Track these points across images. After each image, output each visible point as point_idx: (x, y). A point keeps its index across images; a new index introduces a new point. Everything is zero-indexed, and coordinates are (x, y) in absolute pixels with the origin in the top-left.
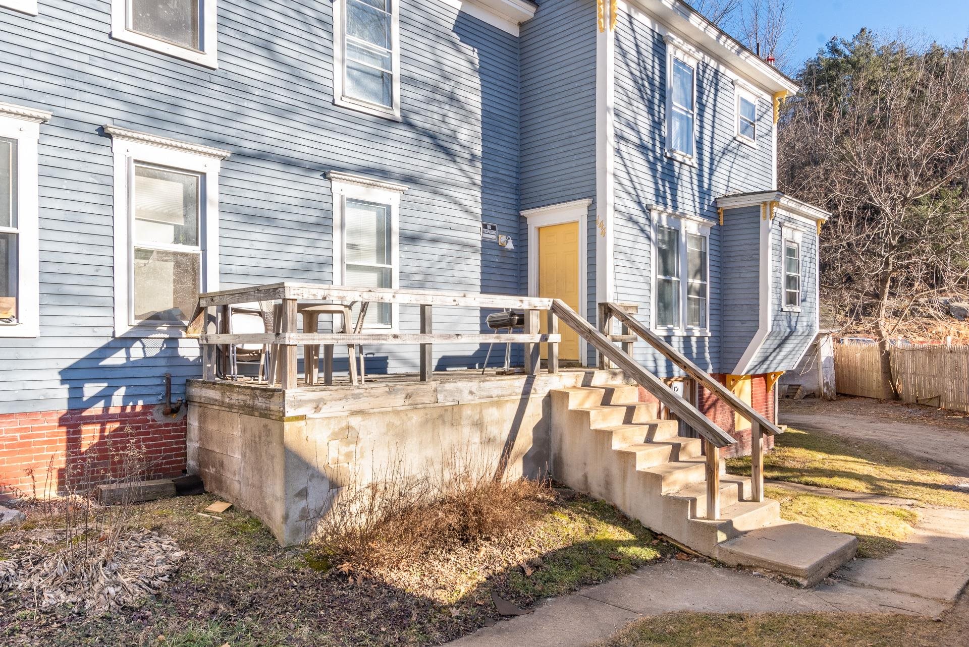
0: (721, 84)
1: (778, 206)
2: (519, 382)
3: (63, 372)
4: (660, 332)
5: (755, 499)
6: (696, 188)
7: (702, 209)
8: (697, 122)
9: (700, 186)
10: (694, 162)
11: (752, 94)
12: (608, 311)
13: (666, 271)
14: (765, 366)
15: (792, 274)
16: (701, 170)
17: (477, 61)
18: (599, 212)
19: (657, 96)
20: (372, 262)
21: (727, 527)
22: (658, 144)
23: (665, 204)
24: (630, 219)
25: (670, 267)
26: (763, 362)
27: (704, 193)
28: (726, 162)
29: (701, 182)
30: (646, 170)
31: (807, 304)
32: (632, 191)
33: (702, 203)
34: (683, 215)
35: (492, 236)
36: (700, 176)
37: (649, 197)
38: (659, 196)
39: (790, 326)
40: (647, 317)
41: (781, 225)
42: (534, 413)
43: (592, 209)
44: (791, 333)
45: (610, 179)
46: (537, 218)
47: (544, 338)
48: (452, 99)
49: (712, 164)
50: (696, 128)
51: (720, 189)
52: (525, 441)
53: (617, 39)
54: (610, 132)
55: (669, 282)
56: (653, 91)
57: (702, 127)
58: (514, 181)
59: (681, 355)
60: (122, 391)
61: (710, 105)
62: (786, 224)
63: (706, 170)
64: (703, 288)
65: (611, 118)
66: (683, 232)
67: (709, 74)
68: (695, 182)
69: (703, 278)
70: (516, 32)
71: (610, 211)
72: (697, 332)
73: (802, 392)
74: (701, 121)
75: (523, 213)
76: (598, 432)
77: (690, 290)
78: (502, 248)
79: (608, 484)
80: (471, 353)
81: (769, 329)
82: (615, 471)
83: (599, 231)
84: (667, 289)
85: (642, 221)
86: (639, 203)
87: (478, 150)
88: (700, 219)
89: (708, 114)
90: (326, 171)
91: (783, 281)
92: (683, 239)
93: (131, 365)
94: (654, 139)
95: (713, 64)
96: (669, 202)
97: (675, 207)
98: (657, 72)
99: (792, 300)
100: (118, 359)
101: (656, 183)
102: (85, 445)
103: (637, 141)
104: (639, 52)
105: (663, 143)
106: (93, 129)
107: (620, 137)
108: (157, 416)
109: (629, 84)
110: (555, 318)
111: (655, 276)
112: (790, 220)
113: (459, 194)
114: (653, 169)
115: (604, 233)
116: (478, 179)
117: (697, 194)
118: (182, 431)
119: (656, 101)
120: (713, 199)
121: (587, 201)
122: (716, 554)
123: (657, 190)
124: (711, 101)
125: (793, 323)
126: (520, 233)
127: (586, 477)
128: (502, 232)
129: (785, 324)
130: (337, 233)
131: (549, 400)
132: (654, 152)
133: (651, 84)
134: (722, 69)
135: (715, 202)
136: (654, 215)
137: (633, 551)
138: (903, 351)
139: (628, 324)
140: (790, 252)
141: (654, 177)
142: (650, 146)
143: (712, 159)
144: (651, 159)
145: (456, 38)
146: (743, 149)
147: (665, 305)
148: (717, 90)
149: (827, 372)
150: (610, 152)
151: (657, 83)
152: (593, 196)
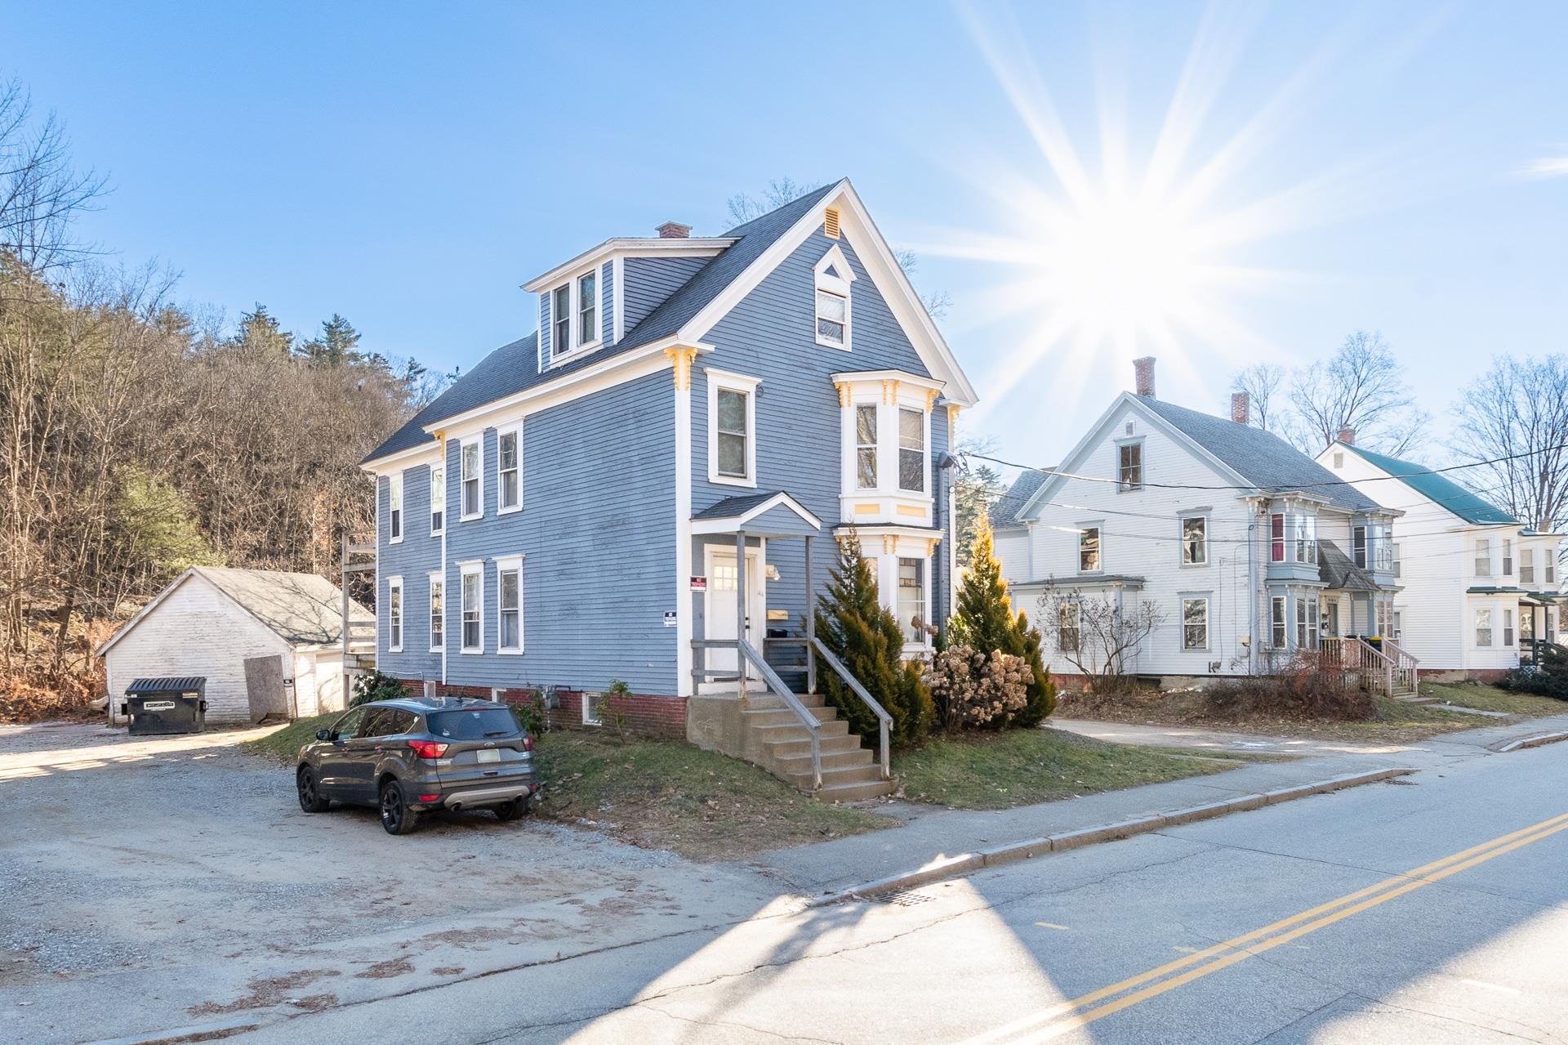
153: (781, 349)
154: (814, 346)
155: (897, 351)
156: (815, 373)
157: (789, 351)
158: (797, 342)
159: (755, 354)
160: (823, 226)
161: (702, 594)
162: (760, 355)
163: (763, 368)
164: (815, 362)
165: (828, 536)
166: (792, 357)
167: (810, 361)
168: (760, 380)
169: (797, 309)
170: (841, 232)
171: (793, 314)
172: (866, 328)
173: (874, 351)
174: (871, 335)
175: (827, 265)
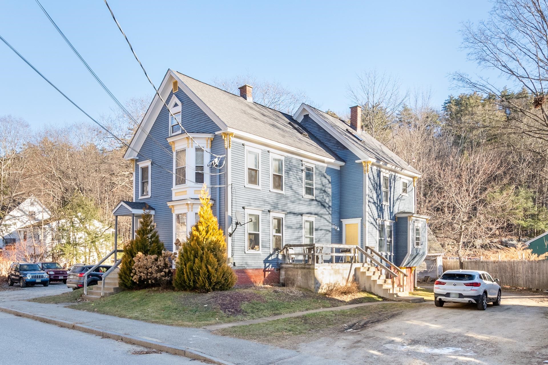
0: (396, 179)
1: (413, 216)
2: (350, 265)
3: (264, 261)
4: (380, 253)
5: (403, 291)
6: (389, 211)
7: (390, 217)
8: (389, 192)
9: (390, 211)
10: (389, 204)
11: (406, 180)
12: (367, 248)
13: (380, 237)
14: (409, 265)
15: (418, 236)
16: (390, 206)
17: (330, 179)
18: (364, 221)
19: (378, 187)
20: (309, 236)
21: (396, 294)
22: (378, 201)
23: (380, 218)
24: (372, 223)
25: (382, 235)
26: (408, 263)
27: (391, 213)
28: (398, 202)
29: (390, 209)
30: (375, 209)
31: (423, 245)
32: (372, 215)
33: (390, 216)
34: (385, 220)
35: (334, 227)
36: (390, 208)
37: (376, 216)
38: (379, 216)
39: (417, 252)
40: (377, 249)
41: (414, 222)
42: (353, 272)
43: (362, 220)
44: (417, 254)
45: (367, 214)
46: (345, 222)
47: (354, 255)
48: (325, 191)
49: (393, 204)
50: (389, 194)
51: (396, 211)
52: (351, 278)
53: (369, 177)
54: (367, 201)
55: (381, 240)
56: (377, 186)
57: (390, 193)
58: (338, 211)
59: (385, 258)
60: (271, 265)
61: (393, 186)
62: (416, 222)
63: (392, 206)
64: (391, 241)
65: (367, 197)
66: (385, 225)
67: (393, 177)
68: (389, 210)
69: (391, 238)
70: (339, 169)
71: (367, 222)
72: (389, 254)
73: (430, 279)
74: (390, 192)
75: (341, 220)
76: (368, 276)
77: (387, 242)
78: (336, 230)
79: (370, 288)
80: (329, 259)
81: (410, 253)
82: (372, 285)
83: (364, 226)
84: (381, 242)
85: (374, 223)
86: (374, 218)
87: (330, 204)
88: (390, 221)
89: (392, 189)
90: (302, 215)
91: (415, 239)
92: (385, 227)
93: (272, 260)
94: (377, 200)
95: (394, 174)
96: (381, 217)
97: (383, 218)
98: (378, 181)
99: (418, 244)
100: (270, 259)
101: (378, 212)
102: (266, 276)
103: (373, 201)
104: (374, 177)
105: (380, 200)
106: (267, 211)
107: (369, 201)
108: (275, 271)
109: (371, 187)
110: (356, 249)
111: (378, 238)
112: (417, 220)
113: (326, 217)
114: (377, 208)
115: (365, 227)
116: (330, 212)
117: (389, 213)
118: (279, 274)
119: (378, 189)
120: (394, 214)
121: (361, 218)
122: (394, 299)
123: (378, 214)
124: (393, 185)
125: (418, 252)
126: (340, 225)
127: (365, 287)
128: (336, 226)
129: (415, 251)
130: (303, 229)
131: (356, 270)
132: (377, 203)
133: (377, 184)
134: (397, 174)
135: (395, 215)
136: (378, 221)
137: (377, 299)
138: (467, 262)
139: (372, 251)
140: (417, 230)
141: (377, 210)
142: (376, 202)
143: (393, 202)
144: (377, 205)
145: (326, 174)
146: (403, 197)
147: (381, 246)
148: (395, 181)
149: (440, 271)
150: (367, 206)
151: (378, 184)
152: (362, 217)
160: (172, 90)
162: (152, 151)
163: (153, 155)
166: (162, 146)
168: (151, 160)
170: (179, 87)
171: (162, 130)
172: (187, 120)
173: (190, 127)
174: (190, 121)
175: (173, 104)
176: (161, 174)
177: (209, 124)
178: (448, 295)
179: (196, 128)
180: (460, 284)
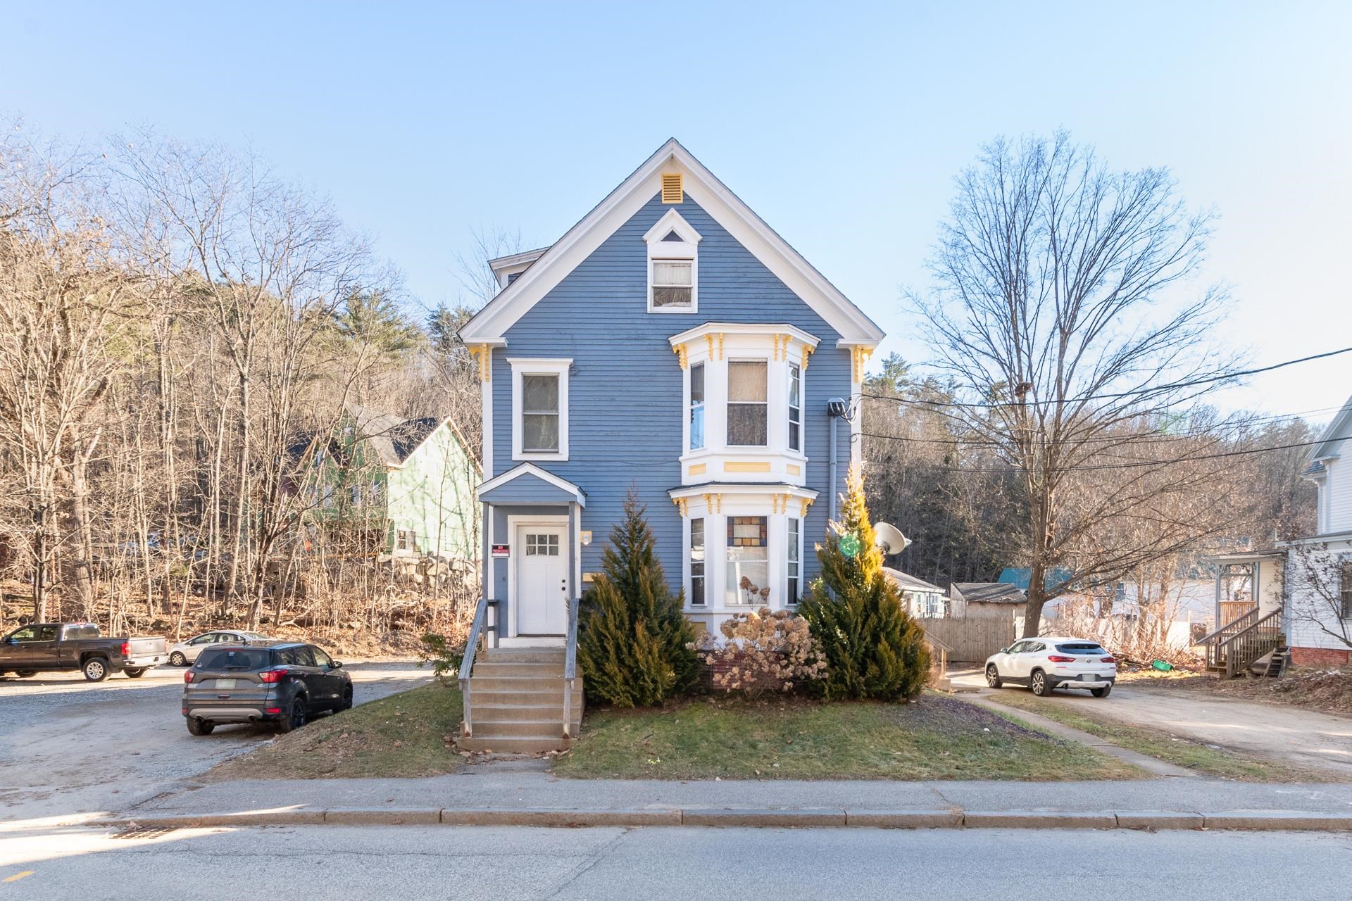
153: (603, 326)
154: (645, 316)
155: (767, 301)
156: (647, 342)
157: (612, 326)
158: (624, 316)
159: (569, 337)
160: (659, 194)
161: (505, 560)
162: (575, 337)
163: (578, 348)
164: (646, 332)
165: (665, 499)
166: (616, 332)
167: (640, 332)
168: (571, 360)
169: (624, 284)
170: (685, 194)
171: (618, 289)
172: (720, 285)
173: (731, 307)
174: (727, 290)
175: (665, 231)
176: (614, 404)
177: (799, 313)
178: (1080, 678)
179: (752, 312)
180: (1095, 660)
